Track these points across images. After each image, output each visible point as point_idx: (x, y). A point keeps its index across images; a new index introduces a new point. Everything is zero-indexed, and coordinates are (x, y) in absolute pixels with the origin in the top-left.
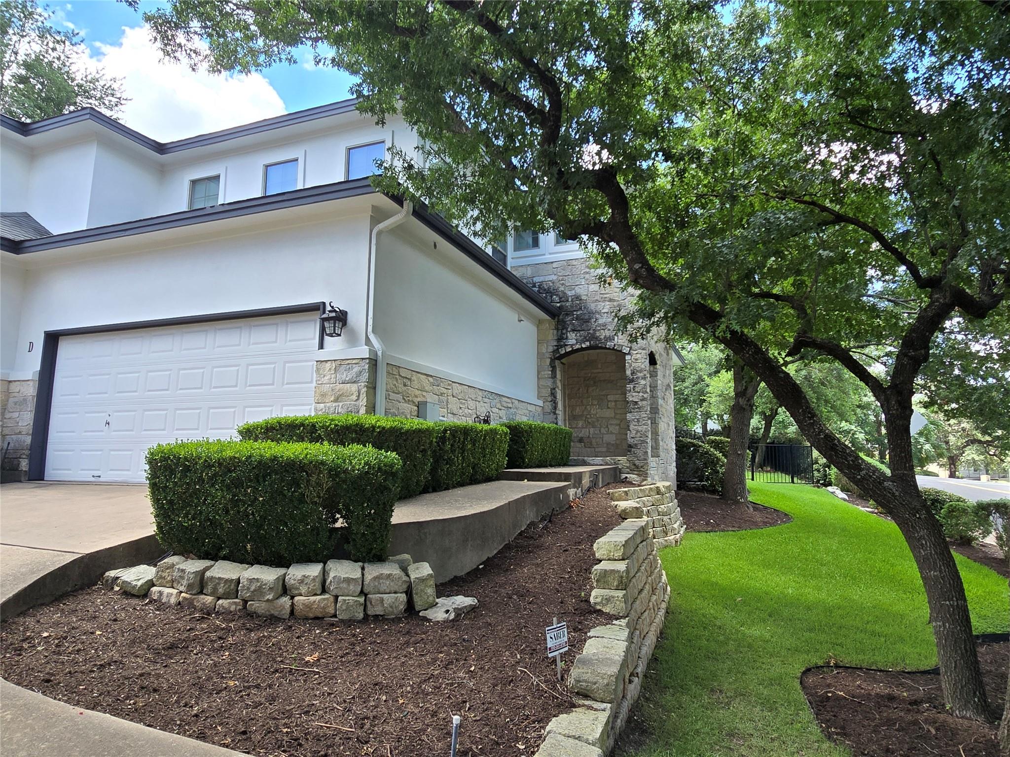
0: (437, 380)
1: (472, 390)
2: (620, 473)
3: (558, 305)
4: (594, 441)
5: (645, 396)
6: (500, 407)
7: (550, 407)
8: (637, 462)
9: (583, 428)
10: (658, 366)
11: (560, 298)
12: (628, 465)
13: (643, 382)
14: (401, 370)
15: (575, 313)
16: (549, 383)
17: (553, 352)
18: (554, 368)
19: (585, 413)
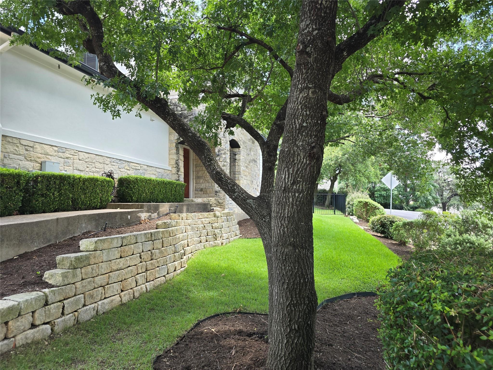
0: (62, 149)
1: (100, 157)
2: (211, 206)
3: (180, 112)
4: (208, 190)
5: (225, 164)
6: (129, 169)
7: (175, 171)
8: (220, 201)
9: (203, 183)
10: (241, 149)
11: (182, 109)
12: (215, 202)
13: (224, 156)
14: (21, 141)
15: (189, 117)
16: (175, 157)
17: (177, 139)
18: (177, 149)
19: (204, 175)
